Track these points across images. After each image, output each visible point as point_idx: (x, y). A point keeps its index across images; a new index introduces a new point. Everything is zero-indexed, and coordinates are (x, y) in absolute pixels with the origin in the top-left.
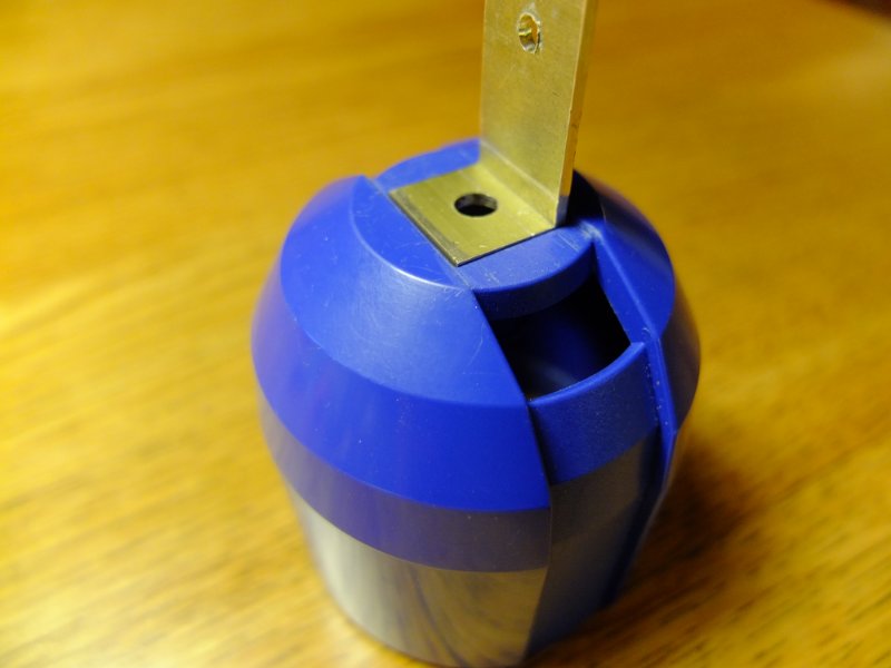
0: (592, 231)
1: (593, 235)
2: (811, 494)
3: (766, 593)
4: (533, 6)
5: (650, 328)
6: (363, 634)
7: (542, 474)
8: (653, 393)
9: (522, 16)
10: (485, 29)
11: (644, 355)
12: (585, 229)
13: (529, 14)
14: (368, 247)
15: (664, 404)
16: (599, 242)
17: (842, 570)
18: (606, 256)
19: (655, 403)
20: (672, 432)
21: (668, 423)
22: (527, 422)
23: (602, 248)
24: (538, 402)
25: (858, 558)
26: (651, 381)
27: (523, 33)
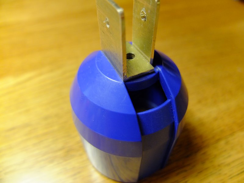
0: (159, 69)
1: (159, 70)
2: (222, 143)
3: (206, 169)
4: (144, 9)
5: (172, 96)
6: (97, 170)
7: (140, 132)
8: (172, 113)
9: (142, 11)
10: (133, 14)
11: (170, 103)
12: (157, 68)
13: (143, 11)
14: (99, 70)
15: (175, 116)
16: (160, 72)
17: (229, 164)
18: (162, 76)
19: (173, 116)
20: (177, 124)
21: (176, 121)
22: (136, 119)
23: (161, 73)
24: (140, 113)
25: (233, 162)
26: (172, 110)
27: (142, 16)
